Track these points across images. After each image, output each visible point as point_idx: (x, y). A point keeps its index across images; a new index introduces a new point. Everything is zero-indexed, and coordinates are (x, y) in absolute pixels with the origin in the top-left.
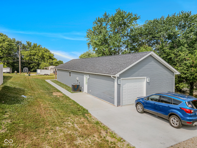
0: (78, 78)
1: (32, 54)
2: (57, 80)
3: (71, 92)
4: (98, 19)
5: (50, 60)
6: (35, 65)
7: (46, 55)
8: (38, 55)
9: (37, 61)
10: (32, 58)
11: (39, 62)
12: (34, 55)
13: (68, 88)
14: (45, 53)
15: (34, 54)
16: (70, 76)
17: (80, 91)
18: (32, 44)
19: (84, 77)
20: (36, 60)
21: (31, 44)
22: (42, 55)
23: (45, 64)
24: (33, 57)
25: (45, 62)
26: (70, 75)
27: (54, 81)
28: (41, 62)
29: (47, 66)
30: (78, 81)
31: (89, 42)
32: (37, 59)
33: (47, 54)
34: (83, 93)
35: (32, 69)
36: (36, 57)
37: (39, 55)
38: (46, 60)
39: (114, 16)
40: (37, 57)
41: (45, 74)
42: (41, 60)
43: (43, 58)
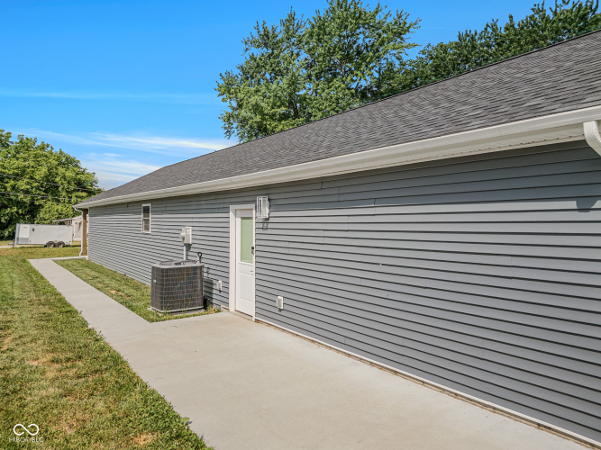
0: (190, 231)
1: (11, 172)
2: (87, 257)
3: (146, 316)
4: (261, 30)
5: (80, 194)
6: (17, 212)
7: (64, 177)
8: (32, 178)
9: (27, 200)
10: (5, 188)
11: (37, 203)
12: (17, 177)
13: (132, 291)
14: (61, 170)
15: (16, 171)
16: (147, 228)
17: (206, 304)
18: (14, 139)
19: (231, 214)
20: (22, 196)
21: (10, 140)
22: (49, 177)
23: (60, 207)
24: (12, 182)
25: (58, 201)
26: (147, 221)
27: (70, 263)
28: (42, 202)
29: (67, 216)
30: (188, 246)
31: (230, 111)
32: (27, 192)
33: (69, 174)
34: (224, 314)
35: (7, 227)
36: (22, 184)
37: (37, 177)
38: (64, 194)
39: (322, 16)
40: (28, 183)
41: (50, 244)
42: (43, 193)
43: (51, 188)
